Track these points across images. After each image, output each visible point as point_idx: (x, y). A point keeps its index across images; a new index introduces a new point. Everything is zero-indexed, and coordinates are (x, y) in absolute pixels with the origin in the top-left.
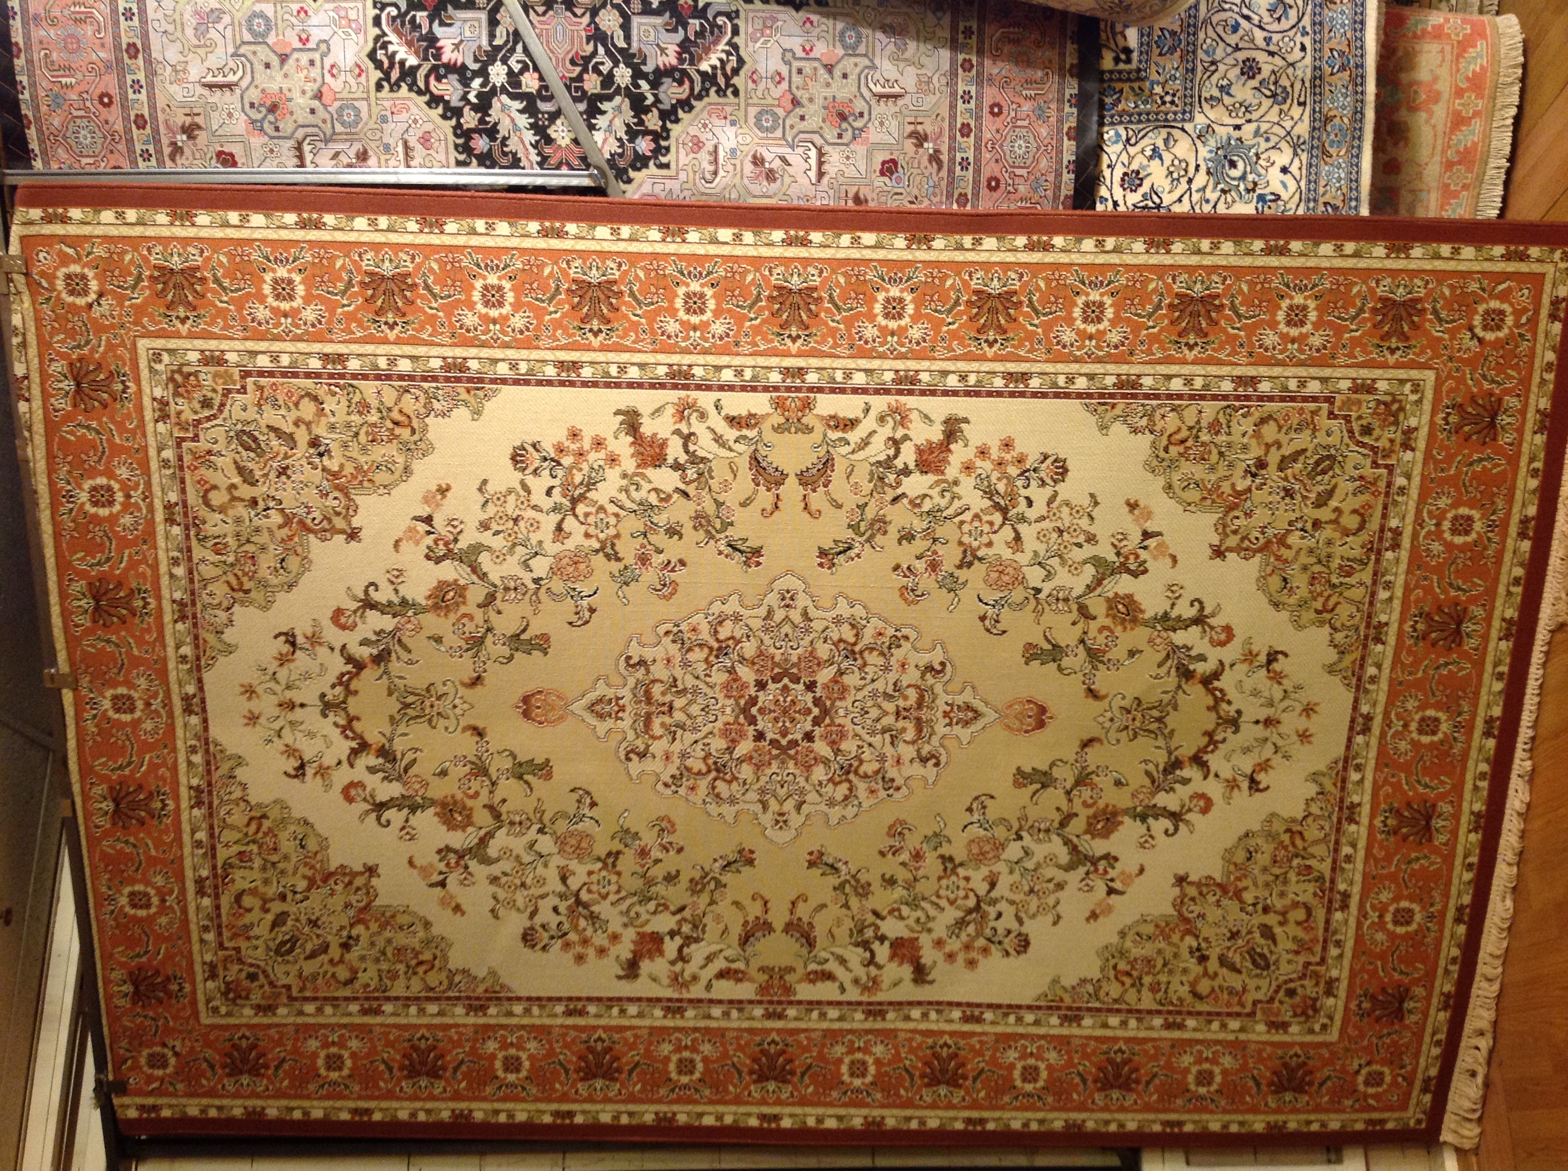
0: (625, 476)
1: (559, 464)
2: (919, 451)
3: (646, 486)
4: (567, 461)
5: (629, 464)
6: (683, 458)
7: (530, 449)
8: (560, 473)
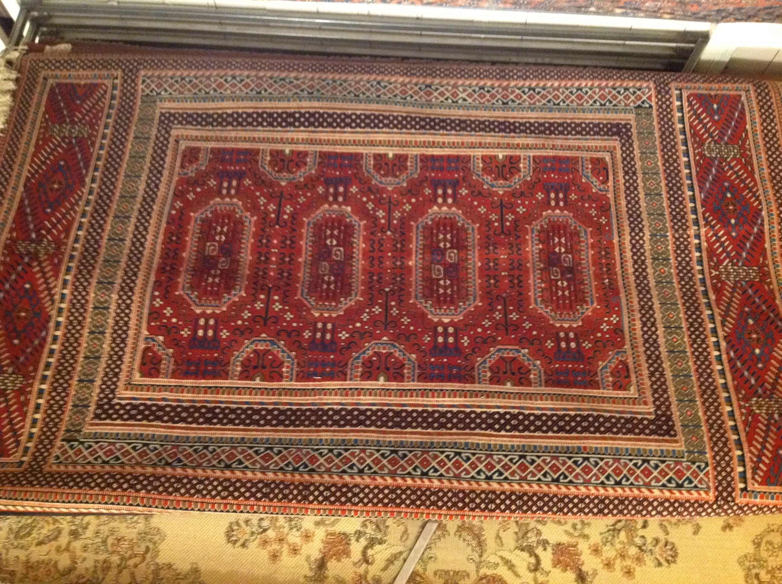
0: (586, 537)
1: (640, 548)
2: (347, 553)
3: (568, 527)
4: (633, 551)
5: (583, 546)
6: (539, 551)
7: (662, 561)
8: (638, 541)
